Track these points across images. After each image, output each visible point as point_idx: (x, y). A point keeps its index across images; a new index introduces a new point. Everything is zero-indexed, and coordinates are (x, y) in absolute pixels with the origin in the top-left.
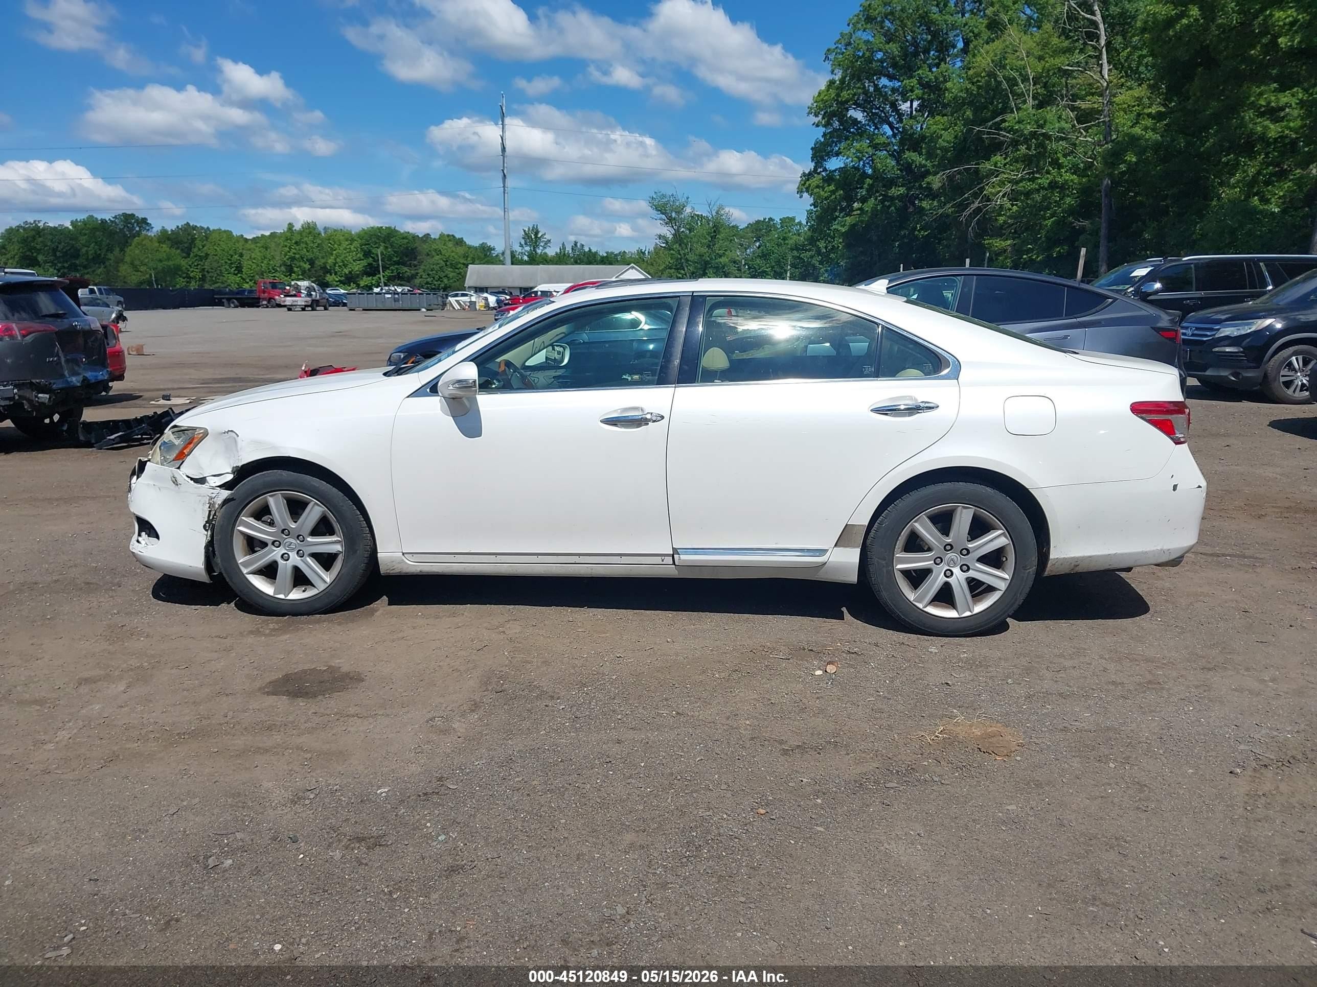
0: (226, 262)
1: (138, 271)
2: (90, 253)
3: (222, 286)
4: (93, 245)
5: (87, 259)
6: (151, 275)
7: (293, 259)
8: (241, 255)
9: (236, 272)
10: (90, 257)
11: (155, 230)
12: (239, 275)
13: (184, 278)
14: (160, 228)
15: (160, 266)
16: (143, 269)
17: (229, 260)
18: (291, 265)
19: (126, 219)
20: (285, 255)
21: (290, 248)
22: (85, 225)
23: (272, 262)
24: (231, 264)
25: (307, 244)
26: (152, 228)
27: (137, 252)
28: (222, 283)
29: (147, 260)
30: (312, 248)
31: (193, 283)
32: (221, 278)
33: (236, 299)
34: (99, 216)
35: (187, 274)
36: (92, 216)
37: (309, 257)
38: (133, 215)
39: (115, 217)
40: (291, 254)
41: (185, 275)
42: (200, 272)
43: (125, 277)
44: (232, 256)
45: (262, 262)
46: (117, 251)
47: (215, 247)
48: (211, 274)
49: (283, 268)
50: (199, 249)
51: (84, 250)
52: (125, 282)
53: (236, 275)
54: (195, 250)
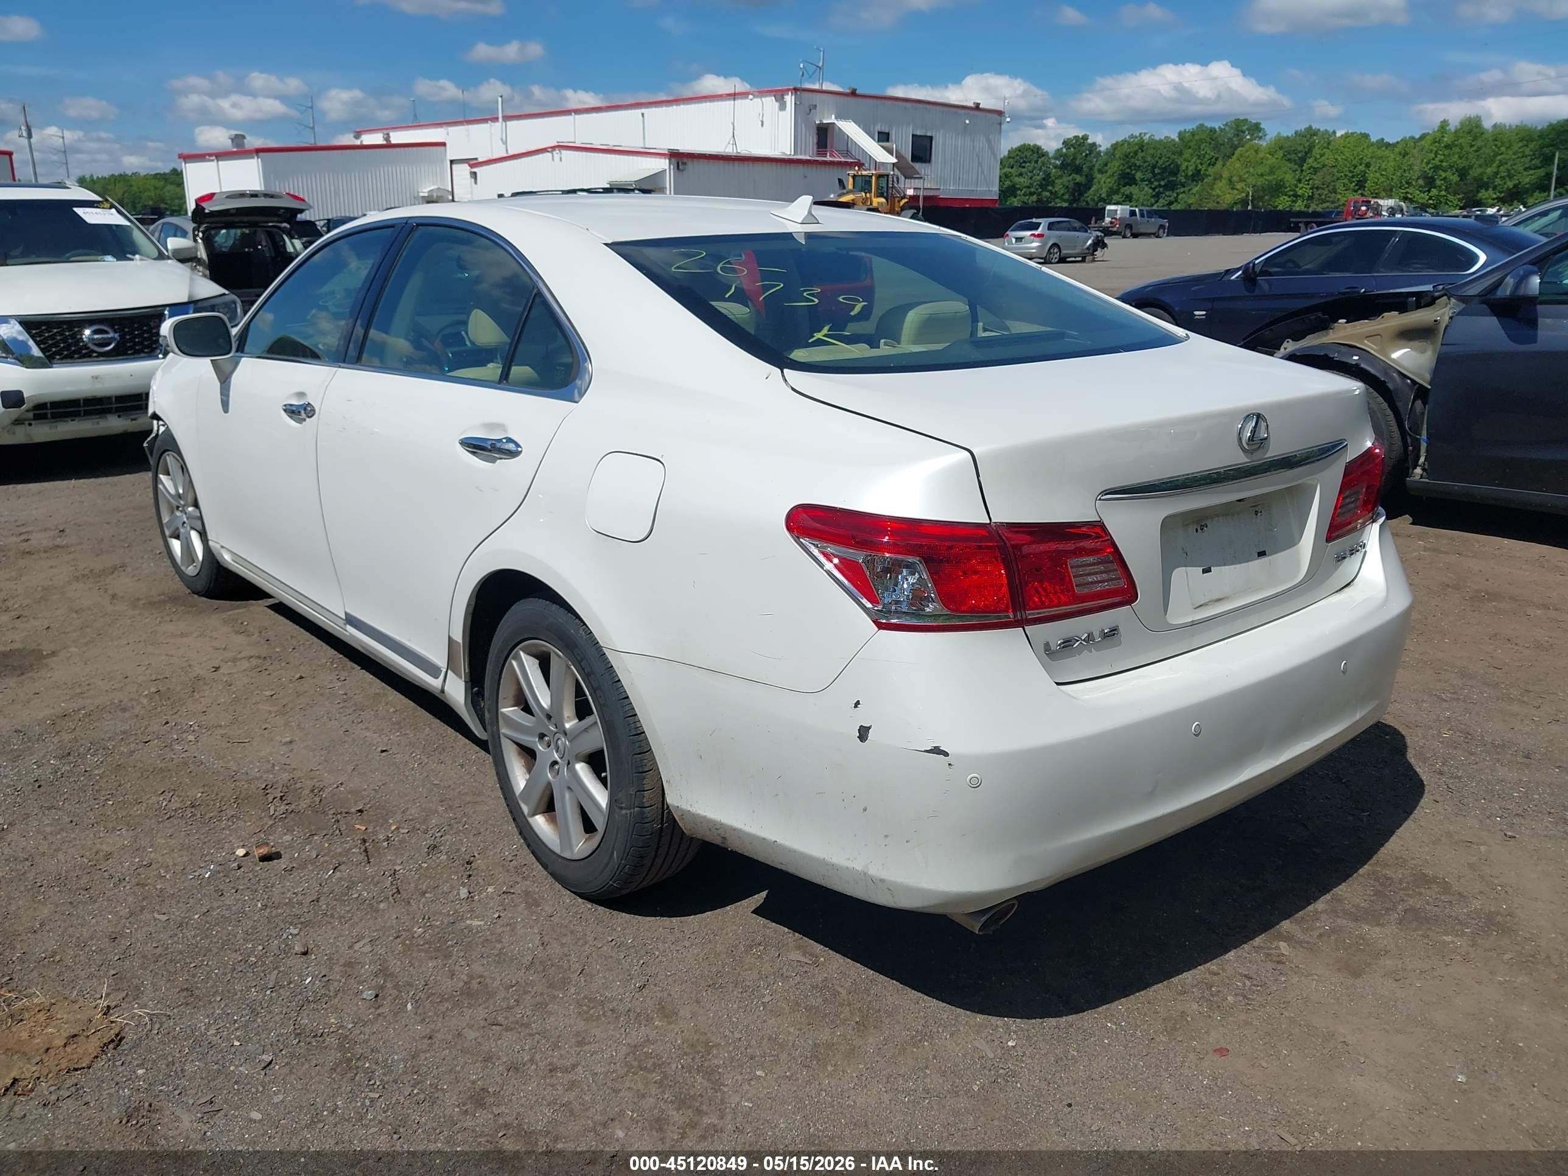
0: (1346, 175)
1: (1233, 189)
2: (1190, 168)
3: (1332, 206)
4: (1195, 158)
5: (1186, 176)
6: (1247, 196)
7: (1437, 168)
8: (1368, 166)
9: (1357, 187)
10: (1190, 173)
11: (1268, 138)
12: (1360, 192)
13: (1290, 197)
14: (1275, 134)
15: (1260, 182)
16: (1239, 186)
17: (1350, 172)
18: (1432, 177)
19: (1238, 126)
20: (1428, 163)
21: (1436, 154)
22: (1193, 135)
23: (1406, 174)
24: (1353, 177)
25: (1462, 148)
26: (1265, 135)
27: (1238, 165)
28: (1333, 202)
29: (1247, 175)
30: (1467, 153)
31: (1300, 202)
32: (1333, 195)
33: (1315, 223)
34: (1209, 124)
35: (1294, 190)
36: (1202, 125)
37: (1461, 166)
38: (1246, 120)
39: (1226, 125)
40: (1437, 162)
41: (1292, 193)
42: (1311, 189)
43: (1218, 196)
44: (1355, 167)
45: (1393, 175)
46: (1219, 164)
47: (1336, 156)
48: (1320, 192)
49: (1421, 182)
50: (1316, 159)
51: (1183, 167)
52: (1218, 203)
53: (1356, 191)
54: (1310, 161)
